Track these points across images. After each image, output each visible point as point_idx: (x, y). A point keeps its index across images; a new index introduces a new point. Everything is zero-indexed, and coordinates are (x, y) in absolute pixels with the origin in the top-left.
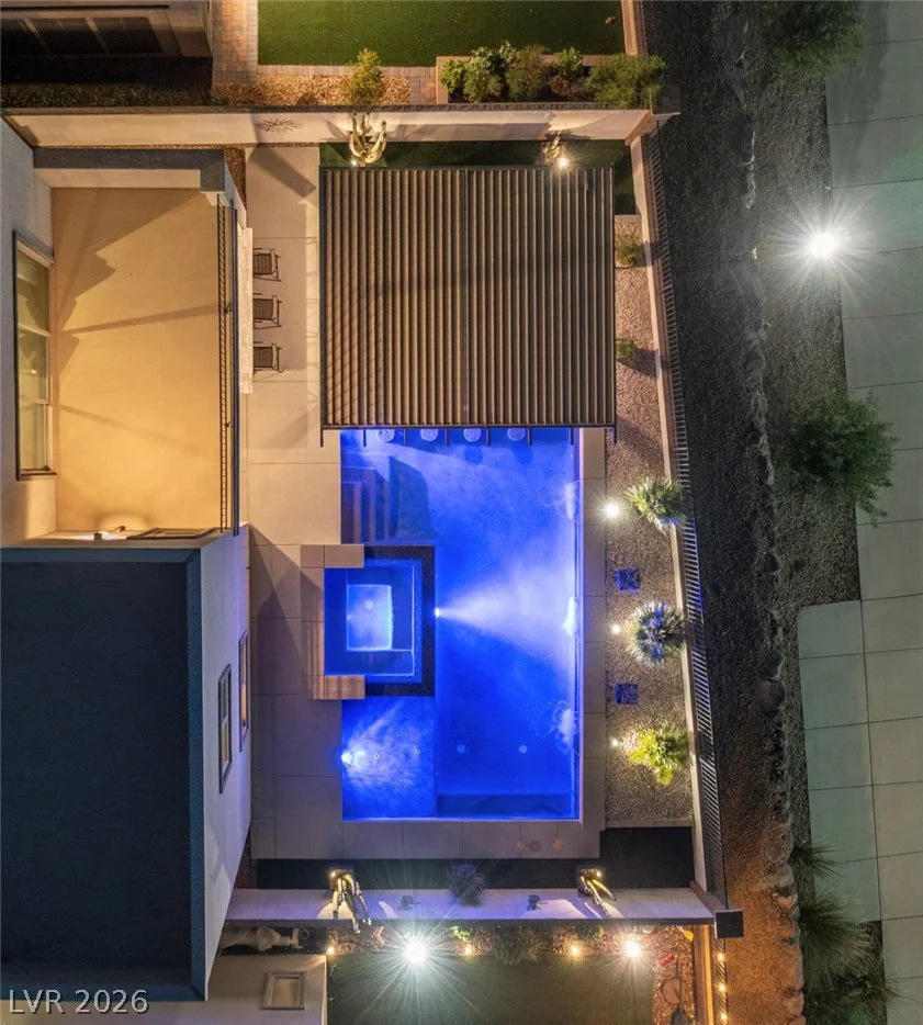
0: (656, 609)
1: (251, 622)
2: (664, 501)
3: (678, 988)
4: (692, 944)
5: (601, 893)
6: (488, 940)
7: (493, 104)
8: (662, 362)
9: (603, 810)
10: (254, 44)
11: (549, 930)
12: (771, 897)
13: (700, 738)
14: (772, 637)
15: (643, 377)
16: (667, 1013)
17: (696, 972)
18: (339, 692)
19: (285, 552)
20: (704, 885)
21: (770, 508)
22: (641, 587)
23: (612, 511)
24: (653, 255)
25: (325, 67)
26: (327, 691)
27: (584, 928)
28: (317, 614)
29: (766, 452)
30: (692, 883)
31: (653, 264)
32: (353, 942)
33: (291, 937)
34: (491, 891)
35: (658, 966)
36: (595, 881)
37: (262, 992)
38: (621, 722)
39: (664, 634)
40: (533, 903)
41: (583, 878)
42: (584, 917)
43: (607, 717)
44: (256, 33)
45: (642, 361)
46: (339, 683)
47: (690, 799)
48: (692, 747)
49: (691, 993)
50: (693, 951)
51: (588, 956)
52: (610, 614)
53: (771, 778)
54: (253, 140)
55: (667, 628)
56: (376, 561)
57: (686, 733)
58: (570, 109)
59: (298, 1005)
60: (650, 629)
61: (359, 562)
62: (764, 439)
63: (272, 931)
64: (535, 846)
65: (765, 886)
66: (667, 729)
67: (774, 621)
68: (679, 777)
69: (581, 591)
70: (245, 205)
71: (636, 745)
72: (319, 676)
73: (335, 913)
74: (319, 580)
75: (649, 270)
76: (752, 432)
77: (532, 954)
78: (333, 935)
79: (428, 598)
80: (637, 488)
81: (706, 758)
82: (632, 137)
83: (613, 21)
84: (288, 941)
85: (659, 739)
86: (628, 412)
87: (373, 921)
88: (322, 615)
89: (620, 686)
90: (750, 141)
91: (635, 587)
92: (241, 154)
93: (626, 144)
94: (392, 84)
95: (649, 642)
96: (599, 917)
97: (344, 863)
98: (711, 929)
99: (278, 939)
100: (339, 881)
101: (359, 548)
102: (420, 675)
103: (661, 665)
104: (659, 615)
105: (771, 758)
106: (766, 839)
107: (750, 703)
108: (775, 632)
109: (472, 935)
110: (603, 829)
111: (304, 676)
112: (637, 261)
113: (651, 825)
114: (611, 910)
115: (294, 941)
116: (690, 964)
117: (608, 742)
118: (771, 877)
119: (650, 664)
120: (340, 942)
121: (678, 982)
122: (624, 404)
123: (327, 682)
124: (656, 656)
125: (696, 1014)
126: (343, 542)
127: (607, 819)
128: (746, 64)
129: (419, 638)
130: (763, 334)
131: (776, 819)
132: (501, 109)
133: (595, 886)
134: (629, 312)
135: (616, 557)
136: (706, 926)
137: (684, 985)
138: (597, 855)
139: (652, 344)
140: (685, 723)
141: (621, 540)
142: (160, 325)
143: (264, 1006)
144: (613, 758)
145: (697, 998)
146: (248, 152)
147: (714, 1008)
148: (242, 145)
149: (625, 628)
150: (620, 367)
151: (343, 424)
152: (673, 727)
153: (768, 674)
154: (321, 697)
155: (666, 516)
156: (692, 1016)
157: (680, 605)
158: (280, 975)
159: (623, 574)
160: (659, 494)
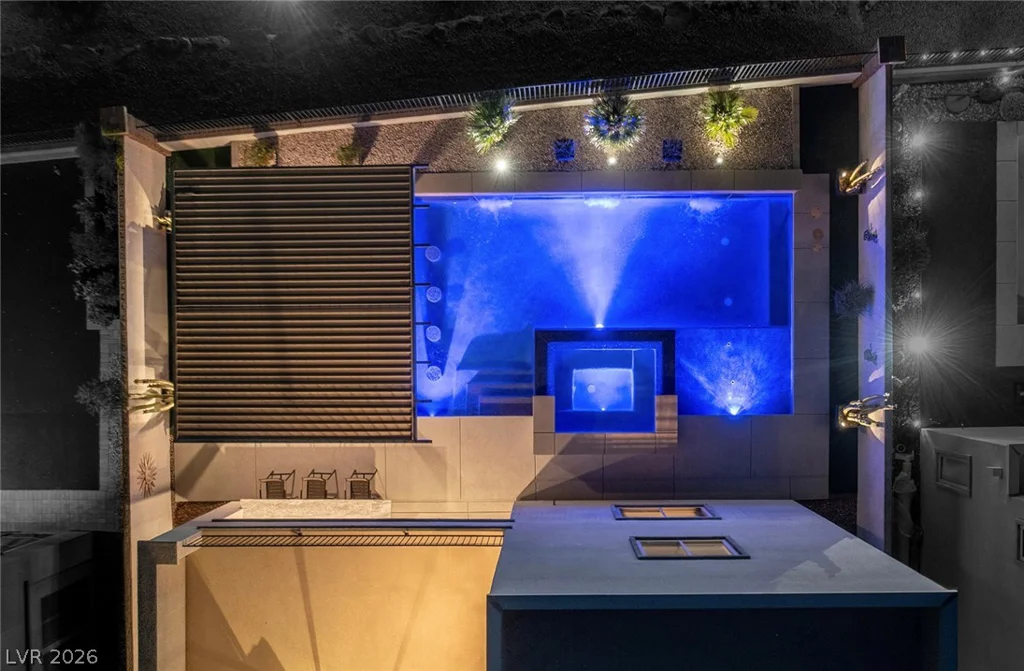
0: (590, 124)
1: (607, 499)
2: (489, 118)
3: (956, 97)
4: (912, 85)
5: (861, 172)
6: (908, 277)
7: (120, 281)
8: (364, 120)
9: (783, 171)
10: (81, 493)
11: (897, 220)
12: (868, 11)
13: (713, 80)
14: (625, 15)
15: (379, 138)
16: (978, 107)
17: (941, 81)
18: (671, 419)
19: (543, 466)
20: (856, 75)
21: (504, 19)
22: (572, 137)
23: (502, 166)
24: (265, 130)
25: (101, 430)
26: (670, 431)
27: (897, 188)
28: (599, 439)
29: (454, 23)
30: (854, 86)
31: (274, 130)
32: (908, 404)
33: (904, 461)
34: (860, 276)
35: (932, 117)
36: (851, 179)
37: (956, 494)
38: (700, 155)
39: (613, 116)
40: (872, 237)
41: (848, 190)
42: (884, 190)
43: (695, 169)
44: (71, 492)
45: (364, 140)
46: (662, 419)
47: (774, 90)
48: (724, 88)
49: (960, 85)
50: (921, 85)
51: (924, 184)
52: (599, 167)
53: (756, 13)
54: (168, 494)
55: (608, 112)
56: (549, 384)
57: (710, 94)
58: (123, 209)
59: (968, 462)
60: (609, 130)
61: (551, 400)
62: (440, 25)
63: (897, 479)
64: (817, 234)
65: (859, 18)
66: (705, 112)
67: (609, 14)
68: (751, 100)
69: (579, 194)
70: (227, 502)
71: (721, 141)
72: (655, 438)
73: (878, 425)
74: (567, 437)
75: (280, 133)
76: (434, 37)
77: (921, 236)
78: (902, 422)
79: (585, 335)
80: (478, 143)
81: (733, 75)
82: (161, 150)
83: (58, 168)
84: (907, 465)
85: (714, 120)
86: (411, 151)
87: (886, 392)
88: (598, 435)
89: (664, 157)
90: (168, 42)
91: (571, 144)
92: (180, 505)
93: (170, 155)
94: (115, 369)
95: (622, 131)
96: (884, 174)
97: (833, 415)
98: (897, 67)
99: (905, 474)
100: (849, 419)
101: (536, 400)
102: (654, 343)
103: (643, 118)
104: (596, 121)
105: (737, 13)
106: (814, 18)
107: (685, 35)
108: (619, 12)
109: (902, 293)
110: (801, 171)
111: (655, 451)
112: (272, 144)
113: (798, 126)
114: (877, 164)
115: (907, 458)
116: (932, 86)
117: (719, 166)
118: (850, 11)
119: (642, 130)
120: (909, 415)
121: (950, 99)
122: (403, 157)
123: (661, 430)
124: (635, 124)
125: (981, 80)
126: (531, 415)
127: (792, 167)
128: (100, 46)
129: (620, 344)
130: (344, 29)
131: (795, 8)
132: (124, 273)
133: (855, 178)
134: (319, 152)
135: (545, 162)
136: (894, 72)
137: (953, 92)
138: (827, 176)
139: (349, 129)
140: (701, 95)
141: (529, 156)
142: (313, 596)
143: (968, 494)
144: (733, 163)
145: (964, 79)
146: (179, 499)
147: (974, 63)
148: (173, 504)
149: (611, 153)
150: (370, 160)
151: (410, 422)
152: (702, 106)
153: (658, 18)
154: (676, 435)
155: (503, 116)
156: (982, 84)
157: (590, 101)
158: (940, 476)
159: (559, 155)
160: (483, 122)
